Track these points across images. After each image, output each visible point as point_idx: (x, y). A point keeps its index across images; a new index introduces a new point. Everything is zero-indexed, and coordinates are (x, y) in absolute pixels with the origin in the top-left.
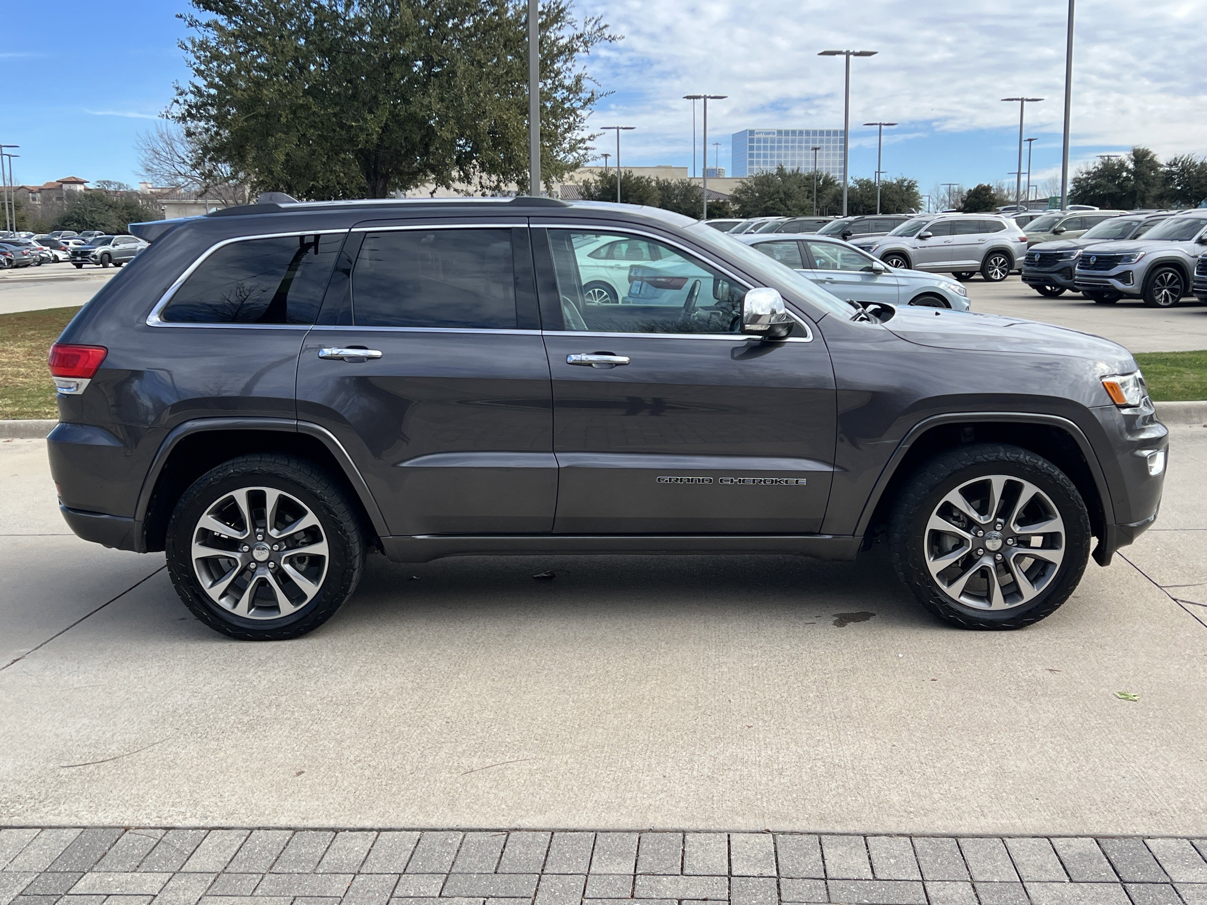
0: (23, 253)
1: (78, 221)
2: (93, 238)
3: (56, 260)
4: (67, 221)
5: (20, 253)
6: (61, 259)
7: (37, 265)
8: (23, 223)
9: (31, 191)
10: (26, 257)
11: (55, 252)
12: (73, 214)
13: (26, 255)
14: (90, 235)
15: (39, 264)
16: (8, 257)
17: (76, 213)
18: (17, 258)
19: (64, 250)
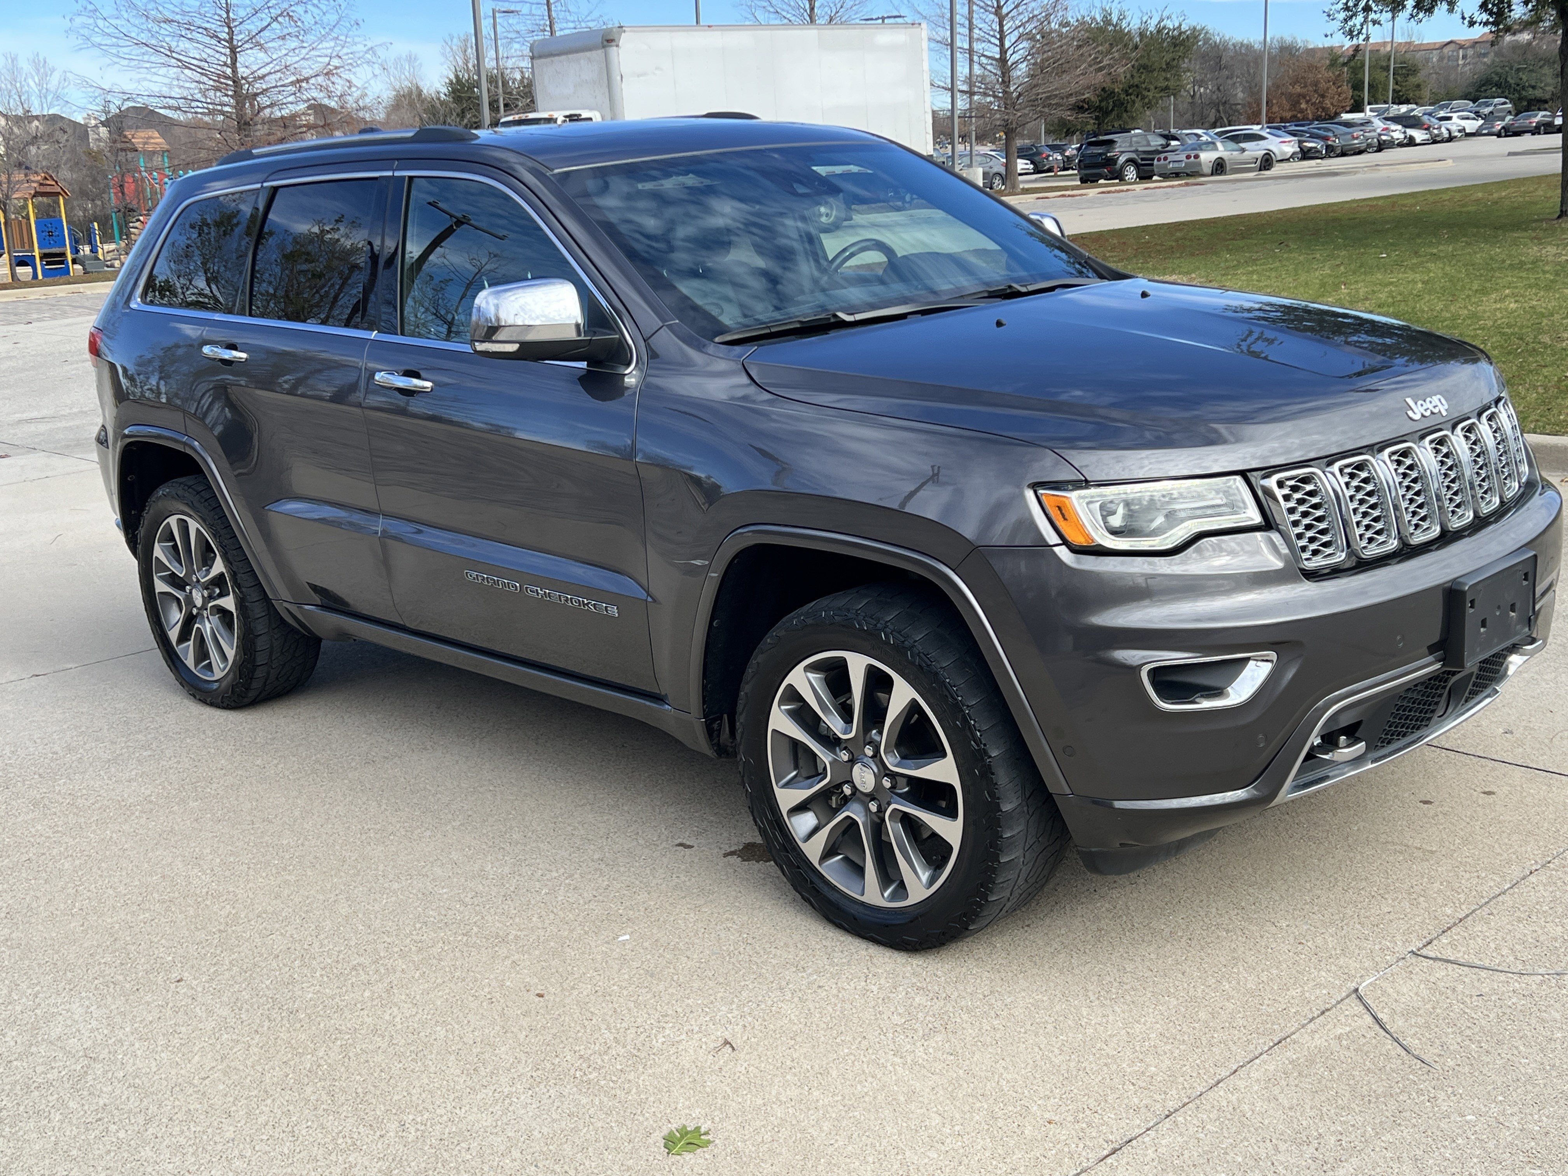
0: (1353, 136)
1: (1498, 85)
2: (1491, 109)
3: (1411, 142)
4: (1484, 85)
5: (1349, 137)
6: (1418, 141)
7: (1376, 152)
8: (1417, 93)
9: (1461, 47)
10: (1356, 142)
11: (1411, 132)
12: (1493, 75)
13: (1357, 138)
14: (1488, 105)
15: (1379, 150)
16: (1330, 143)
17: (1497, 74)
18: (1343, 143)
19: (1426, 129)
